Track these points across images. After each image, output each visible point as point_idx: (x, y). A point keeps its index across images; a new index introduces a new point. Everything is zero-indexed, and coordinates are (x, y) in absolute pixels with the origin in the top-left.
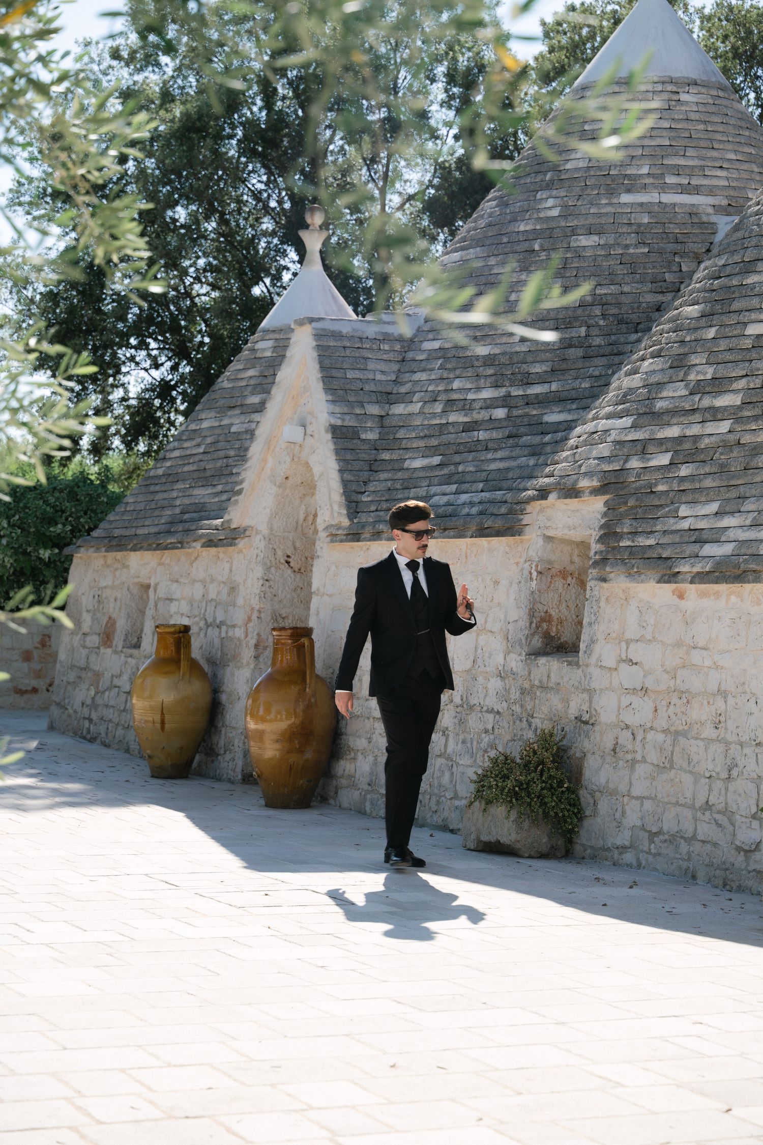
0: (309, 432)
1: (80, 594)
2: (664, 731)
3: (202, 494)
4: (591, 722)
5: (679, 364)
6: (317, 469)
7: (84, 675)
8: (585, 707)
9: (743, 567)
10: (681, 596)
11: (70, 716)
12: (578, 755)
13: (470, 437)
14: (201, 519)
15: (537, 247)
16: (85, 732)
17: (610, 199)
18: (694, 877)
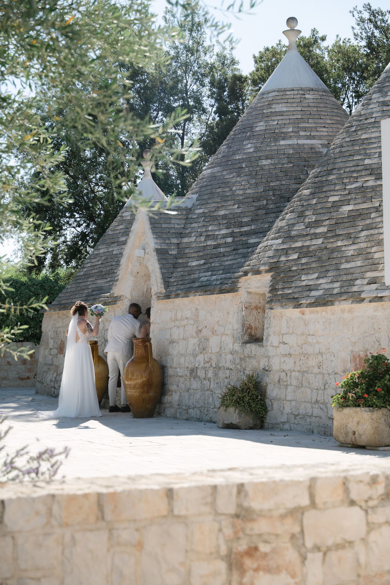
0: (146, 252)
1: (47, 330)
2: (298, 371)
3: (101, 282)
4: (269, 370)
5: (301, 215)
6: (150, 268)
7: (51, 367)
8: (267, 364)
9: (326, 300)
10: (303, 314)
11: (45, 387)
12: (264, 384)
13: (216, 251)
14: (101, 293)
15: (244, 166)
16: (52, 393)
17: (275, 143)
18: (313, 432)
